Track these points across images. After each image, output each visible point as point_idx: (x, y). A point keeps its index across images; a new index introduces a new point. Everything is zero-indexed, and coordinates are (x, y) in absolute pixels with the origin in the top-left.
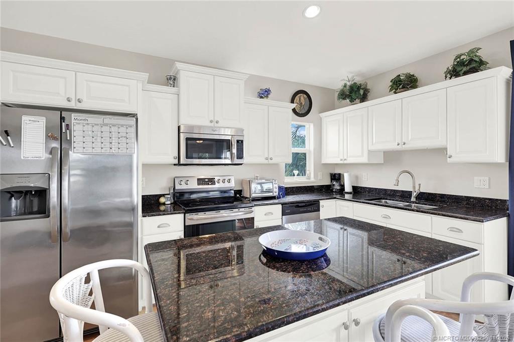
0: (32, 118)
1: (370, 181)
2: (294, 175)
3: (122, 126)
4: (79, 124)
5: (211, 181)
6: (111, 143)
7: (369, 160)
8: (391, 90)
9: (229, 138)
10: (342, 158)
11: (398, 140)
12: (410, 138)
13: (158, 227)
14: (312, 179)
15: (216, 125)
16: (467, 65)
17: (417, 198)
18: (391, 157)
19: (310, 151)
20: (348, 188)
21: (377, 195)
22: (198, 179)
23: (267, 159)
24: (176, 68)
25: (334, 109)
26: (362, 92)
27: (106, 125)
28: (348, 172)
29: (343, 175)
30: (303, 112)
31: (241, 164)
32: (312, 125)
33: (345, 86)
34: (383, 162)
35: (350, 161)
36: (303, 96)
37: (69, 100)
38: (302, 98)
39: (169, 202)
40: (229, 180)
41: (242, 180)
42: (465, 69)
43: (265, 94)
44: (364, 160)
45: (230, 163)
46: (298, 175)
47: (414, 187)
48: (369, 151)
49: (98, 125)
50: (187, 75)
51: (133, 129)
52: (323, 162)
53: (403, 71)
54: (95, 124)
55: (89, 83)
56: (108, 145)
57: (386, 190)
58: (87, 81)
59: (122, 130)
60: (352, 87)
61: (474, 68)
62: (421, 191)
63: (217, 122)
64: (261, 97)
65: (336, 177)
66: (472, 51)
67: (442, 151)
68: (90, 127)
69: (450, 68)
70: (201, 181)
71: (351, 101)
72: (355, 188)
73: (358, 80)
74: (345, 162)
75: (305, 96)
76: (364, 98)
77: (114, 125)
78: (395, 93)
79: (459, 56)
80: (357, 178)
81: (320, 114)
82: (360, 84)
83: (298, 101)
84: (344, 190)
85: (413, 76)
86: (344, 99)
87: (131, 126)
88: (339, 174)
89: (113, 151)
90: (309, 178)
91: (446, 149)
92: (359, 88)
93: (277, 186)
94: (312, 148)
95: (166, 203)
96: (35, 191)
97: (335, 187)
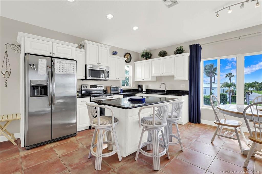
0: (42, 60)
1: (152, 87)
2: (125, 85)
3: (72, 64)
4: (58, 62)
5: (95, 87)
6: (68, 70)
7: (152, 79)
8: (159, 56)
9: (104, 70)
10: (142, 79)
11: (161, 73)
12: (164, 72)
13: (81, 102)
14: (131, 87)
15: (99, 65)
16: (179, 51)
17: (166, 92)
18: (159, 79)
19: (130, 76)
20: (144, 90)
21: (154, 92)
22: (90, 86)
23: (117, 78)
24: (85, 42)
25: (139, 61)
26: (149, 55)
27: (67, 63)
28: (144, 84)
29: (142, 86)
30: (128, 61)
31: (108, 80)
32: (131, 66)
33: (144, 52)
34: (156, 80)
35: (145, 80)
36: (128, 55)
37: (50, 53)
38: (128, 56)
39: (80, 94)
40: (102, 86)
41: (107, 87)
42: (179, 52)
43: (115, 53)
44: (150, 79)
45: (104, 79)
46: (126, 85)
47: (166, 88)
48: (152, 76)
49: (64, 63)
50: (89, 45)
51: (75, 65)
52: (135, 81)
53: (163, 50)
54: (63, 63)
55: (57, 47)
56: (67, 71)
57: (157, 90)
58: (56, 46)
59: (72, 65)
60: (146, 53)
61: (181, 52)
62: (168, 90)
63: (100, 64)
64: (114, 55)
65: (140, 86)
66: (181, 47)
67: (173, 77)
68: (61, 64)
69: (175, 51)
70: (92, 86)
71: (146, 58)
72: (147, 90)
73: (148, 51)
74: (144, 80)
75: (129, 55)
76: (150, 58)
77: (69, 64)
78: (160, 57)
79: (177, 48)
80: (147, 86)
81: (134, 62)
82: (149, 52)
83: (126, 57)
84: (143, 91)
85: (165, 51)
86: (143, 57)
87: (75, 64)
88: (141, 85)
89: (69, 73)
90: (130, 86)
91: (174, 76)
92: (149, 54)
93: (120, 89)
94: (131, 75)
95: (79, 95)
96: (43, 87)
97: (140, 90)
